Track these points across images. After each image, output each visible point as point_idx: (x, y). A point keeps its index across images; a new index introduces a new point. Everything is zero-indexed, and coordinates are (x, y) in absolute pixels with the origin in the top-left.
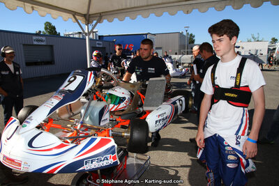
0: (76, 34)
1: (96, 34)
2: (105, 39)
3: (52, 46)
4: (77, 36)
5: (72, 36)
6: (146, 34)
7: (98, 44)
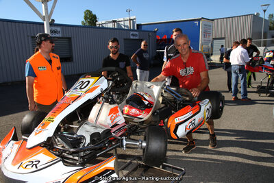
0: (110, 22)
1: (134, 23)
2: (143, 28)
3: (69, 39)
4: (110, 26)
5: (104, 25)
6: (199, 20)
7: (133, 35)
